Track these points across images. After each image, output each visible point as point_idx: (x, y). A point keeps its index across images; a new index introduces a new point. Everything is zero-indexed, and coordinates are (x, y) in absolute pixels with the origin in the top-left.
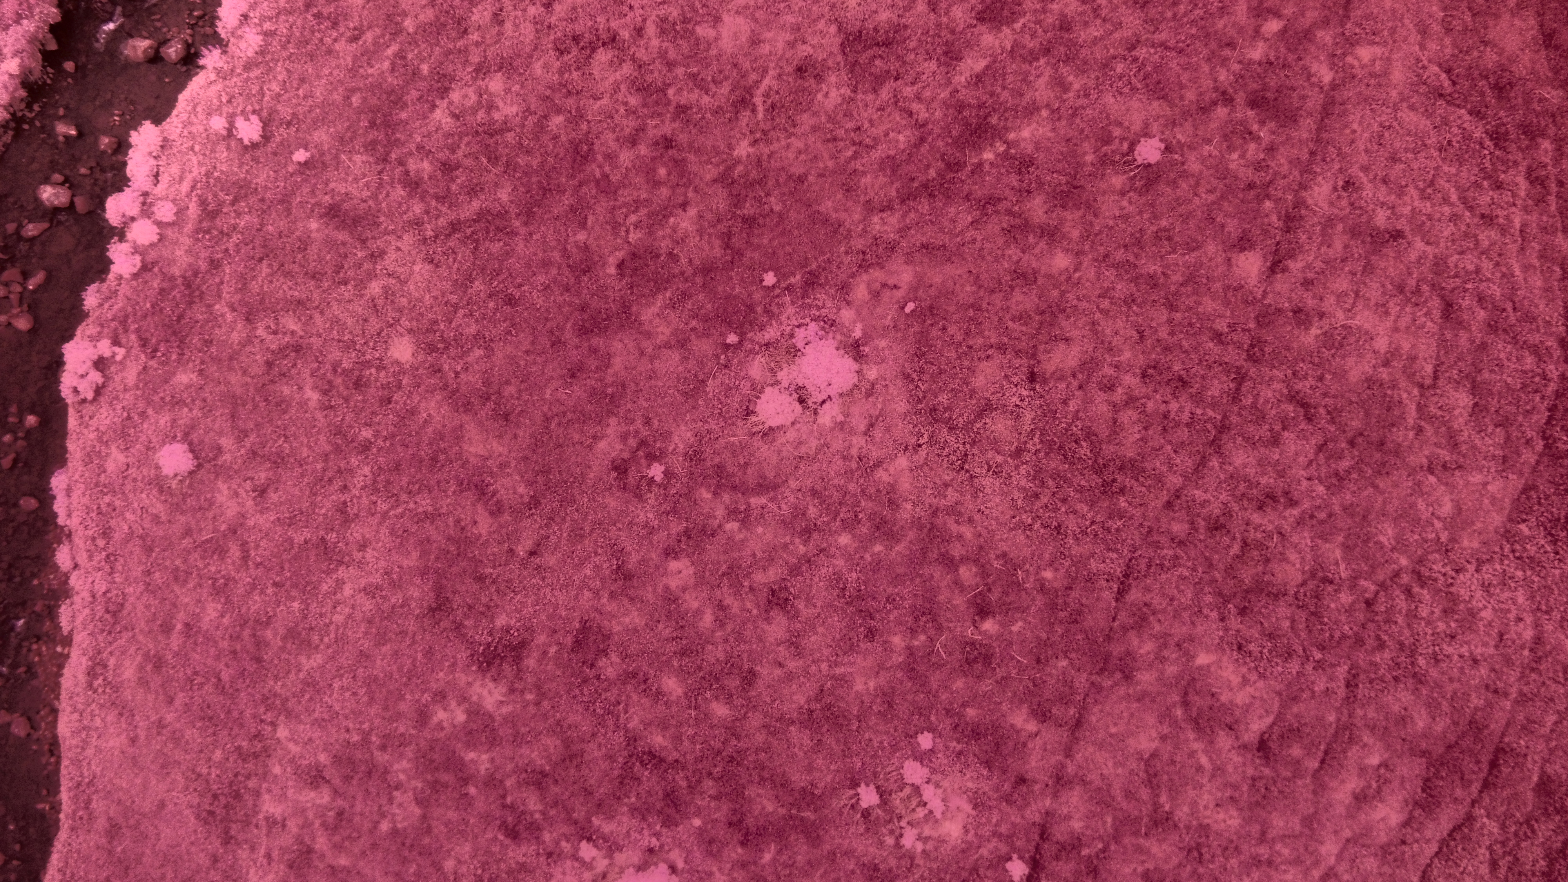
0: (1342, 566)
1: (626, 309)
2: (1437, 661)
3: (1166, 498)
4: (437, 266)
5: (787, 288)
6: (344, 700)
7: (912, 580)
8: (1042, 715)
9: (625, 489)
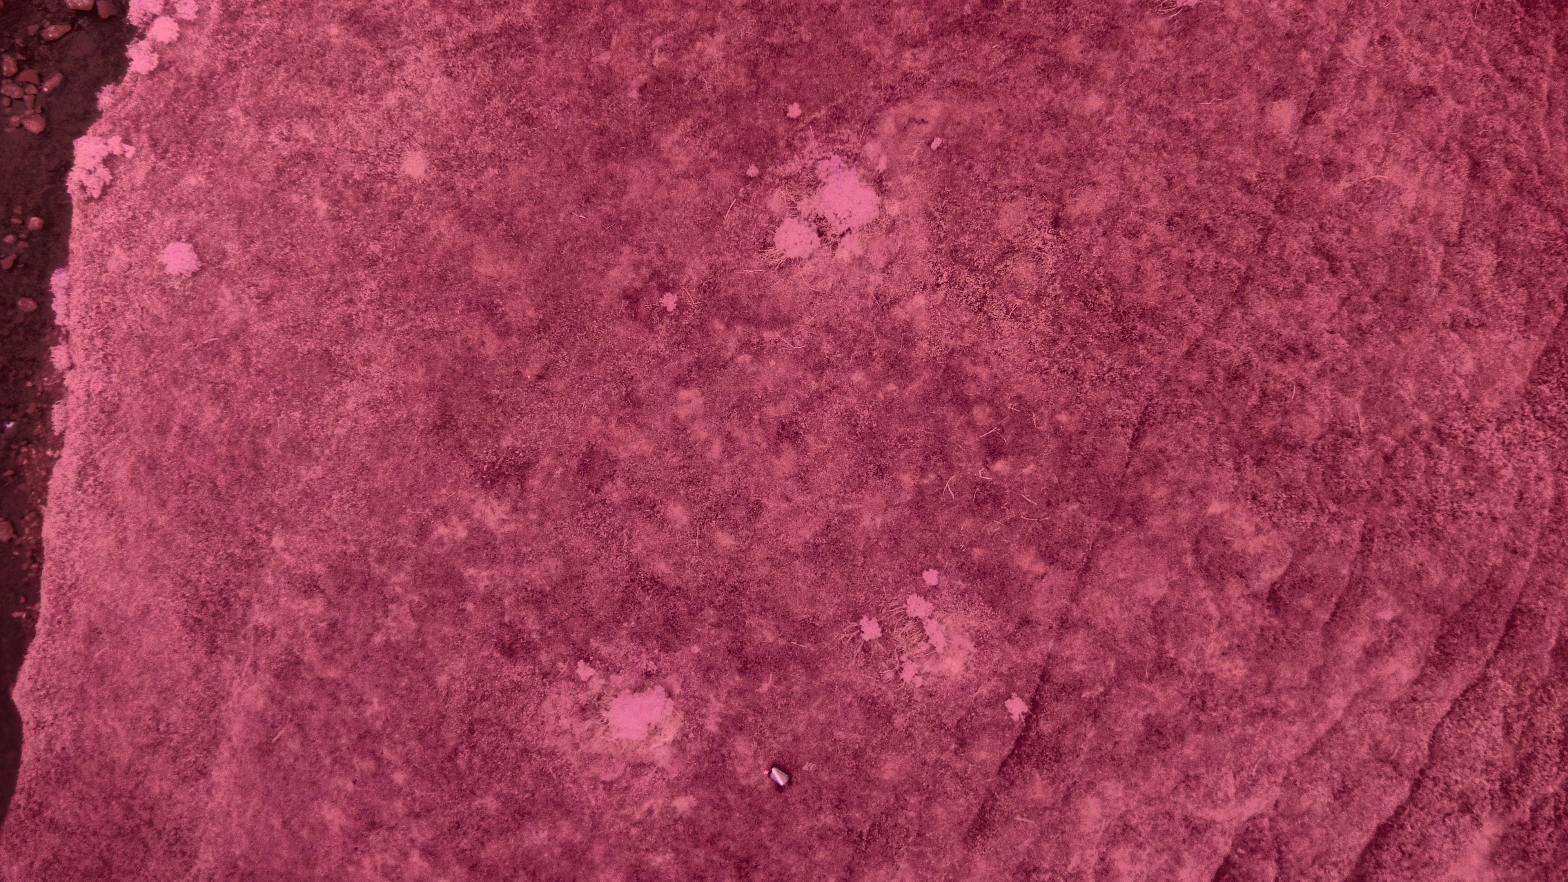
0: (1362, 420)
1: (645, 134)
2: (1455, 518)
3: (1185, 348)
4: (455, 80)
5: (812, 123)
6: (344, 512)
7: (925, 419)
9: (636, 318)
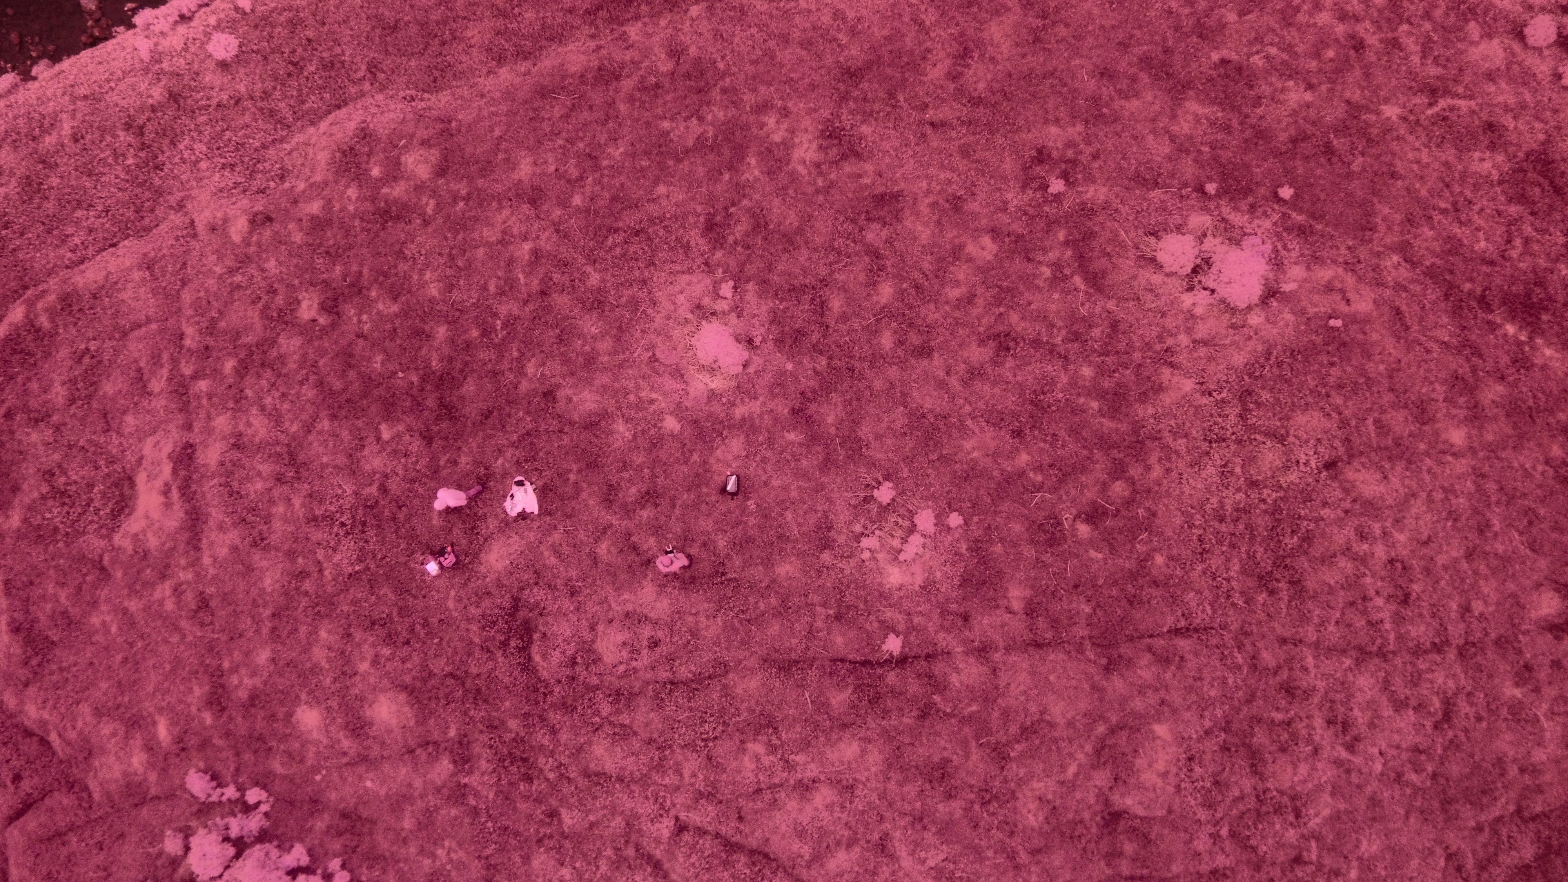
0: (1318, 820)
1: (1186, 86)
3: (1287, 634)
6: (744, 43)
8: (1031, 611)
9: (1025, 169)
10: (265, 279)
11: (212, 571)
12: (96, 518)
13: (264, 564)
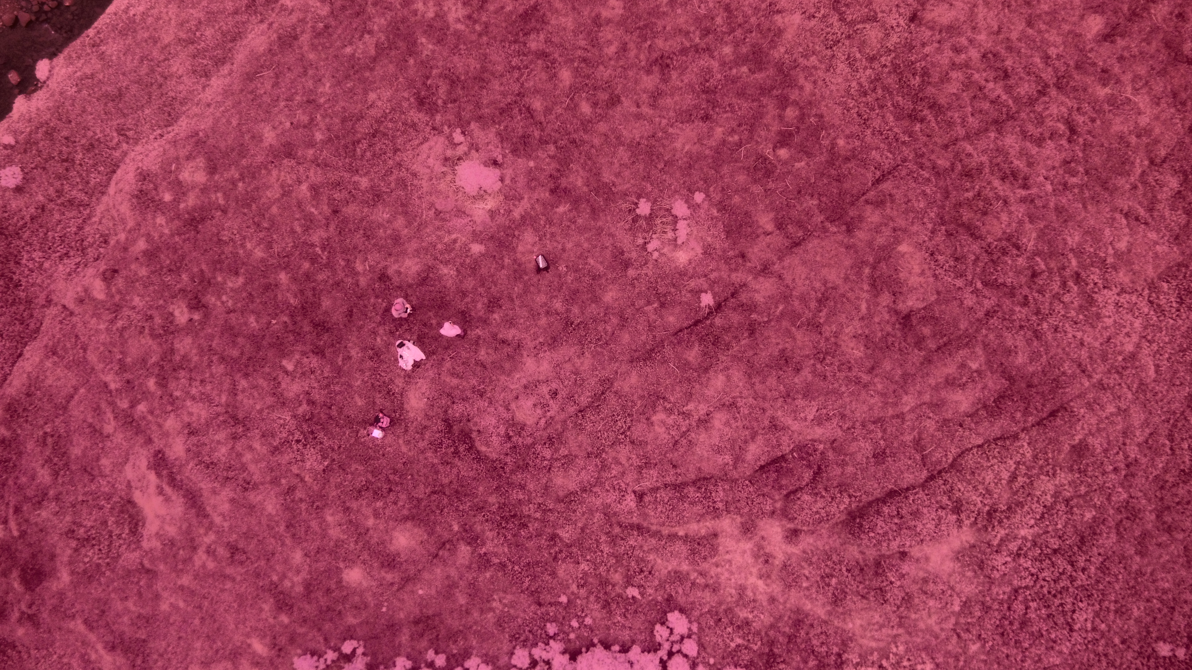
0: (1032, 243)
2: (1056, 331)
8: (780, 225)
10: (138, 313)
11: (226, 524)
12: (121, 542)
13: (260, 497)
